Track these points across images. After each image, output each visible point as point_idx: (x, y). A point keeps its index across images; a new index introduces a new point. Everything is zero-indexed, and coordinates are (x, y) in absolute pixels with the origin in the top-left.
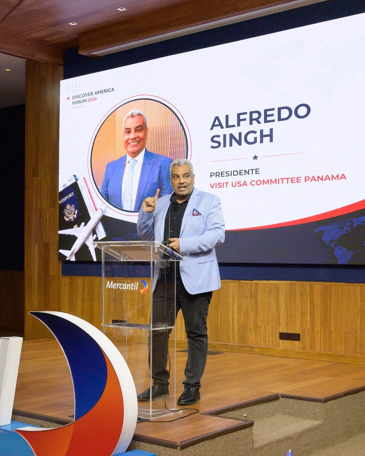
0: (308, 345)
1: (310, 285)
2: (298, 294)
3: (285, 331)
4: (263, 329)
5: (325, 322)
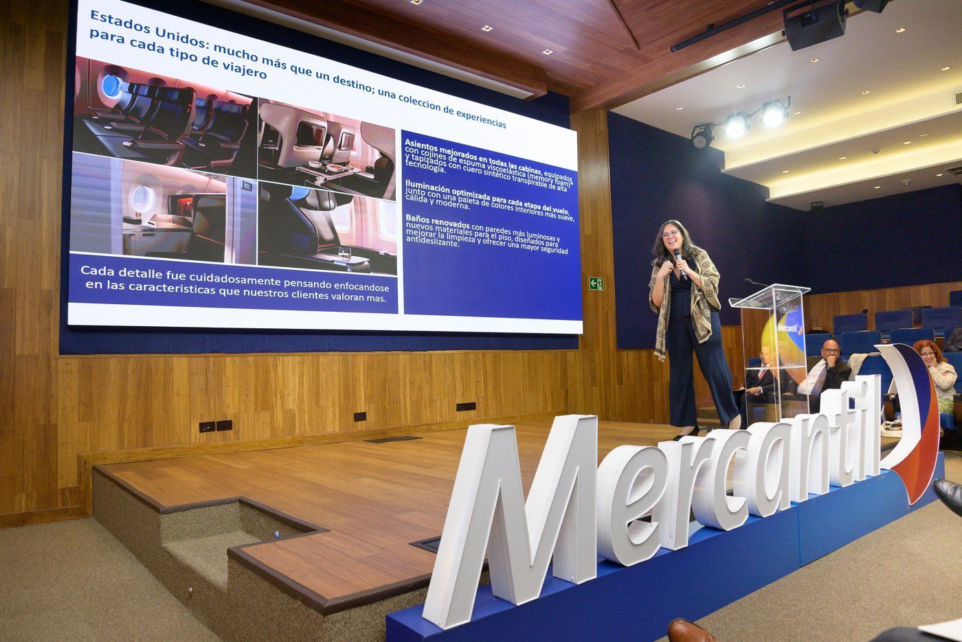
0: (483, 413)
1: (483, 354)
2: (472, 363)
3: (461, 402)
4: (439, 403)
5: (496, 388)
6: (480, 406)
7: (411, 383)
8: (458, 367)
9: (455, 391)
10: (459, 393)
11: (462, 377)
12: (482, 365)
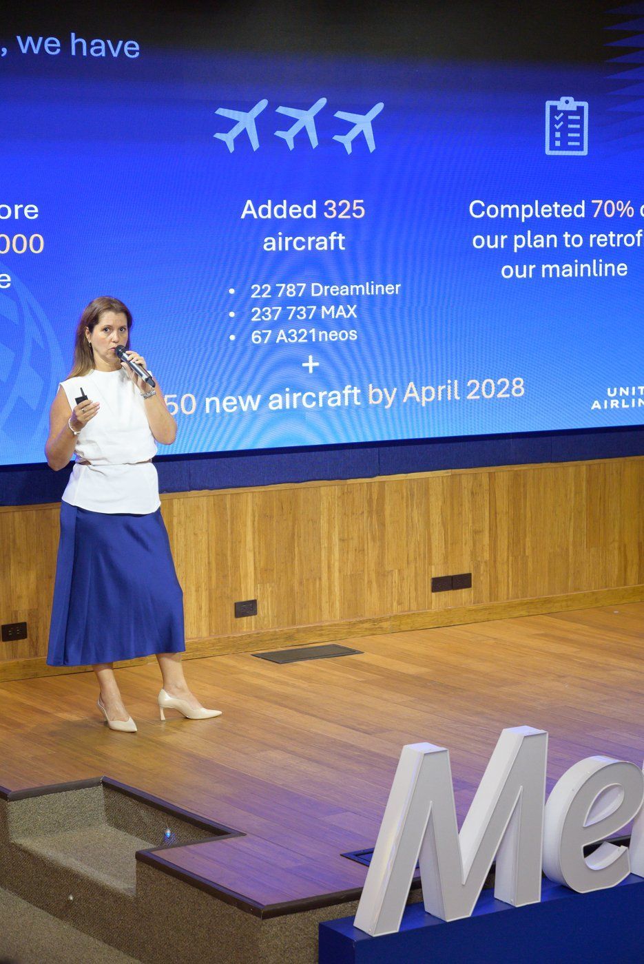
6: (481, 581)
7: (342, 540)
8: (436, 504)
9: (430, 550)
10: (437, 556)
11: (444, 524)
12: (487, 498)
